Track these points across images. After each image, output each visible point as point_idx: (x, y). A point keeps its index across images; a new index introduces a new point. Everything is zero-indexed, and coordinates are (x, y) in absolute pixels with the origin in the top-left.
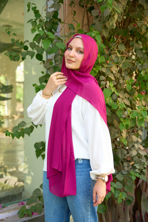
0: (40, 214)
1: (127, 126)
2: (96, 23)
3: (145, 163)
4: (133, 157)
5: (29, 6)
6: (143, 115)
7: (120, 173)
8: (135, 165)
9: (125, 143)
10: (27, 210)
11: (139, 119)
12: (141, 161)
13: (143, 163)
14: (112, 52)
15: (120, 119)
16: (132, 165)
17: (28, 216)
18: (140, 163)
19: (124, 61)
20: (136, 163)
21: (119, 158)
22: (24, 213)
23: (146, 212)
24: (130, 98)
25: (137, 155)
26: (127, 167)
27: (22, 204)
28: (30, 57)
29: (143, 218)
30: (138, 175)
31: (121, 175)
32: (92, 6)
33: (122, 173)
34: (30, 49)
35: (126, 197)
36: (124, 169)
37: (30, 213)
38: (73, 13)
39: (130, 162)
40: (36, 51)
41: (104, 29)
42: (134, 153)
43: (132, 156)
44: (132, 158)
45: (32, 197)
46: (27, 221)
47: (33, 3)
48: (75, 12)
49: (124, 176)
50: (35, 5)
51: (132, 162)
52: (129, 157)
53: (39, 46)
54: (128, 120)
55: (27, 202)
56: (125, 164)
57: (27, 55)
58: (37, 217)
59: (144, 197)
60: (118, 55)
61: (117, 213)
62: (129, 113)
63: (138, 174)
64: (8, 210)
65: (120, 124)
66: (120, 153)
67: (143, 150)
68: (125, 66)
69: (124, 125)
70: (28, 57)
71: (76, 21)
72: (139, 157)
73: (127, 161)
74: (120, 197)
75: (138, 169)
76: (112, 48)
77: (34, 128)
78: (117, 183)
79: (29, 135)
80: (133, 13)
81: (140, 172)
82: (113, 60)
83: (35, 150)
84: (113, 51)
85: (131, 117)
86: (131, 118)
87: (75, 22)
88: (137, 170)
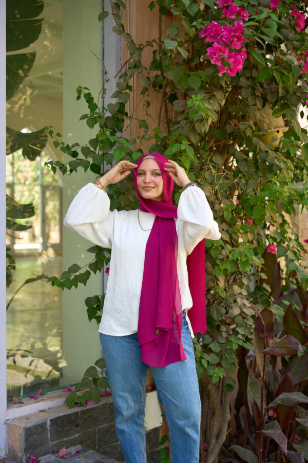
0: (97, 404)
1: (226, 270)
2: (180, 121)
3: (252, 326)
4: (235, 316)
5: (79, 92)
6: (248, 255)
7: (215, 341)
8: (237, 329)
9: (223, 295)
10: (79, 397)
11: (243, 261)
12: (246, 323)
13: (249, 327)
14: (205, 167)
15: (215, 262)
16: (233, 330)
17: (81, 405)
18: (246, 326)
19: (221, 182)
20: (238, 327)
21: (214, 320)
22: (75, 401)
23: (254, 400)
24: (230, 230)
25: (240, 314)
26: (225, 332)
27: (69, 390)
28: (83, 169)
29: (250, 409)
30: (241, 343)
31: (217, 344)
32: (173, 93)
33: (218, 342)
34: (81, 156)
35: (225, 375)
36: (222, 337)
37: (83, 402)
38: (146, 104)
39: (229, 324)
40: (91, 160)
41: (192, 133)
42: (236, 311)
43: (233, 316)
44: (233, 320)
45: (84, 379)
46: (81, 411)
47: (85, 87)
48: (148, 104)
49: (221, 345)
50: (88, 89)
51: (233, 324)
52: (229, 317)
53: (95, 153)
54: (227, 262)
55: (76, 388)
56: (223, 328)
57: (79, 166)
58: (93, 408)
59: (251, 378)
60: (213, 171)
61: (211, 406)
62: (228, 252)
63: (242, 341)
64: (50, 398)
65: (216, 268)
66: (215, 312)
67: (250, 307)
68: (223, 188)
69: (221, 270)
70: (80, 169)
71: (149, 115)
72: (244, 318)
73: (226, 324)
74: (215, 373)
75: (242, 335)
76: (204, 161)
77: (90, 274)
78: (212, 355)
79: (85, 284)
80: (234, 107)
81: (244, 339)
82: (206, 179)
83: (87, 308)
84: (206, 165)
85: (231, 257)
86: (230, 259)
87: (148, 117)
88: (240, 336)
